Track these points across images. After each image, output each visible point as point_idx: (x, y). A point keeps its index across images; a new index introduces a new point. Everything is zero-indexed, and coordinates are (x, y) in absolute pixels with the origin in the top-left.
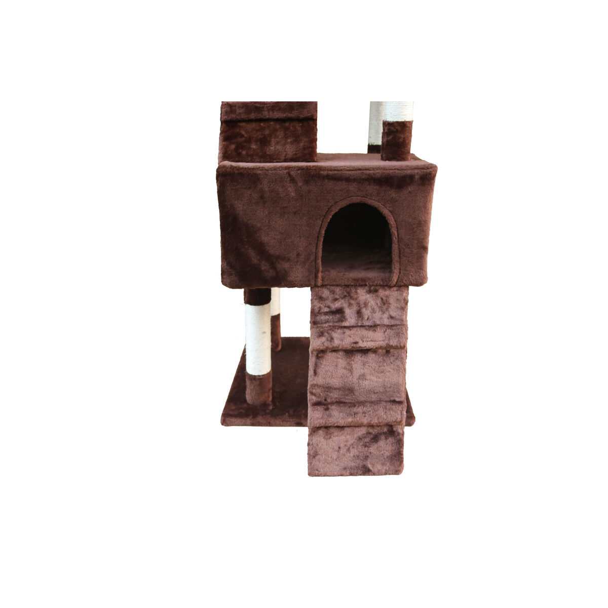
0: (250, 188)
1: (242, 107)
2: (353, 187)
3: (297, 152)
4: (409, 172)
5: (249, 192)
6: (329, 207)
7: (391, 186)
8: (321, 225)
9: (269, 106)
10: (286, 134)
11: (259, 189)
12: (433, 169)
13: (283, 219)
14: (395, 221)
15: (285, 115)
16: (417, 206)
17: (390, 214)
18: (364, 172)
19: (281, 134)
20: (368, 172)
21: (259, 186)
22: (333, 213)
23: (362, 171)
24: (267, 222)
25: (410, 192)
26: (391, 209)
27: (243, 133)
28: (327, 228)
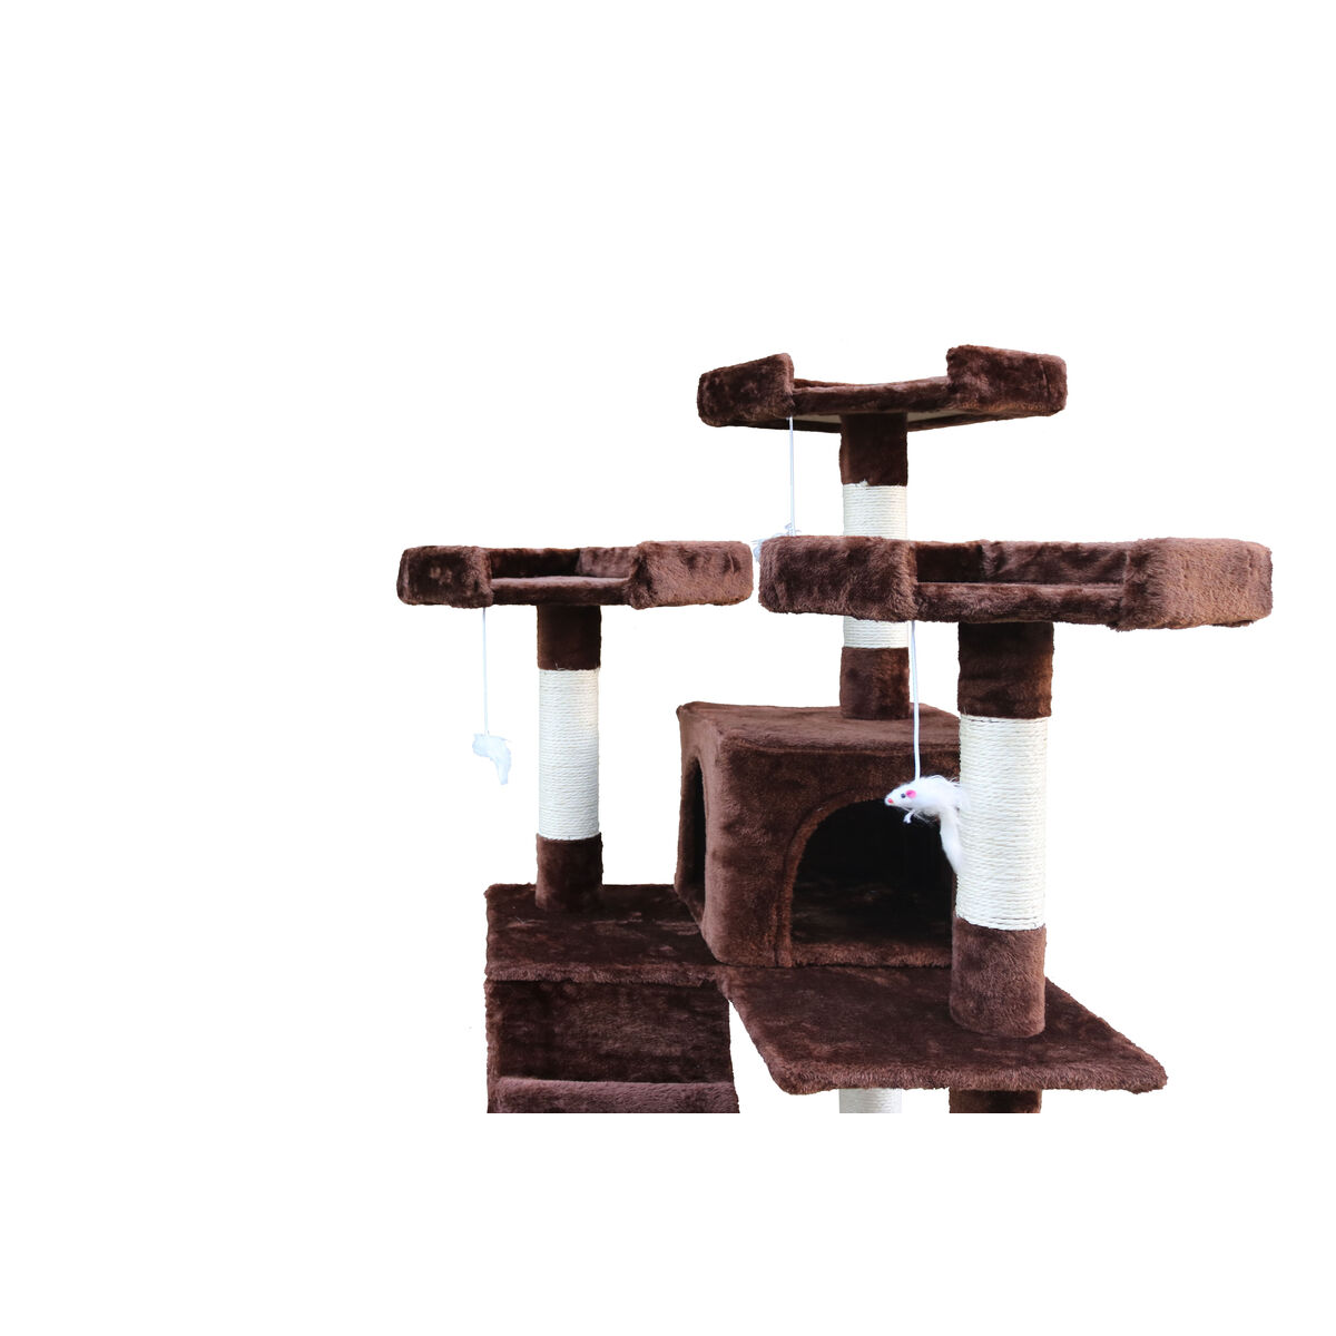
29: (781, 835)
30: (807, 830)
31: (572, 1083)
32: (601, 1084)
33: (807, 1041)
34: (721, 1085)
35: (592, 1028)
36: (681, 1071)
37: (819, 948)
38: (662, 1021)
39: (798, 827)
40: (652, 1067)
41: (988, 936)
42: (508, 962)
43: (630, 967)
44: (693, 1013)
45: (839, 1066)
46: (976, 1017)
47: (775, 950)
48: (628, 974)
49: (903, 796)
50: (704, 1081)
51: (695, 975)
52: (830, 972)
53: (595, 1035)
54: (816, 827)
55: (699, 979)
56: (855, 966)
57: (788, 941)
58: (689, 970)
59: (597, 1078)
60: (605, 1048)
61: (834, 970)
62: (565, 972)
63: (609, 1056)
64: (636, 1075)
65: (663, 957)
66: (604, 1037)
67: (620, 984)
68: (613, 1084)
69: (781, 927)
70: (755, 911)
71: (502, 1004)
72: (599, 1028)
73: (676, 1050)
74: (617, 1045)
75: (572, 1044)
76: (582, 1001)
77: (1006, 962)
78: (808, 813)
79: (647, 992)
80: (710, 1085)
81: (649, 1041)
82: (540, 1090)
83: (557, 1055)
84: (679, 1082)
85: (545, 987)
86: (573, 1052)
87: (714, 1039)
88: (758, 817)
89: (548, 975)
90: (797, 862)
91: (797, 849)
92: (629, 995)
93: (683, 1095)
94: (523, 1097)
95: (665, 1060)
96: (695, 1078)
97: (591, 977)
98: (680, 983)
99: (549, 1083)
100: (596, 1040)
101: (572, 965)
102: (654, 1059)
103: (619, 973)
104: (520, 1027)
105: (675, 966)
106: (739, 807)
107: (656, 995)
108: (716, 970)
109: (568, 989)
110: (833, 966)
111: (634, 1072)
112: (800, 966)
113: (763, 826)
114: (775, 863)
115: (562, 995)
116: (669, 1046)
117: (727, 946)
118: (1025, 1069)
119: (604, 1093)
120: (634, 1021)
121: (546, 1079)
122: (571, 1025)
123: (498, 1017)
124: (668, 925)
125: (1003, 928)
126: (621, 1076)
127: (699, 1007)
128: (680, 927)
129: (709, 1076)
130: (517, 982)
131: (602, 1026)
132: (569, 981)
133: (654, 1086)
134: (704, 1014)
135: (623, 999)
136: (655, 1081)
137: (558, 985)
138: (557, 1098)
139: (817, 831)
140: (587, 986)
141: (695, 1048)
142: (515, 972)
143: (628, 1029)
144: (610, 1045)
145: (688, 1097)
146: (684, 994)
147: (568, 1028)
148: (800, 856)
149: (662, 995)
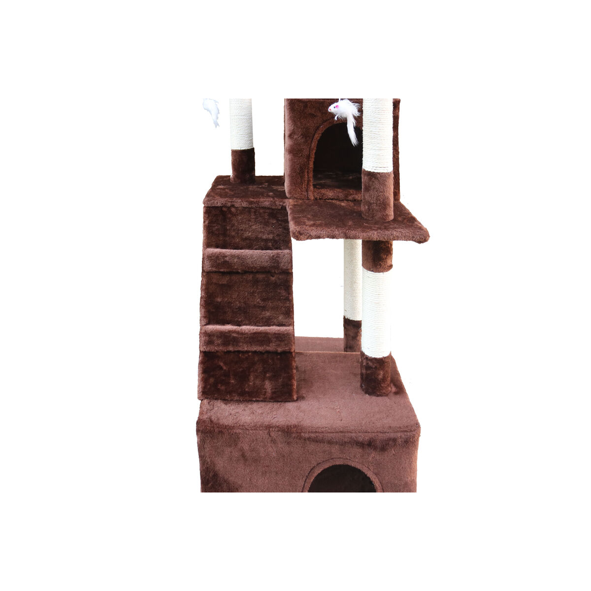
0: (230, 446)
1: (220, 337)
2: (335, 449)
3: (276, 390)
4: (392, 435)
5: (229, 450)
6: (312, 468)
7: (375, 448)
8: (304, 485)
9: (247, 337)
10: (264, 368)
11: (239, 447)
12: (416, 431)
13: (265, 478)
14: (380, 483)
15: (263, 348)
16: (403, 468)
17: (375, 476)
18: (346, 434)
19: (259, 368)
20: (350, 434)
21: (240, 445)
22: (315, 474)
23: (343, 434)
24: (248, 479)
25: (394, 455)
26: (376, 471)
27: (222, 364)
28: (310, 488)
29: (308, 138)
30: (317, 136)
31: (232, 250)
32: (243, 251)
33: (306, 220)
34: (287, 251)
35: (241, 227)
36: (272, 245)
37: (323, 191)
38: (266, 224)
39: (314, 135)
40: (262, 243)
41: (372, 175)
42: (211, 198)
43: (255, 200)
44: (278, 220)
45: (313, 228)
46: (368, 213)
47: (307, 192)
48: (254, 203)
49: (335, 108)
50: (280, 250)
51: (278, 202)
52: (327, 202)
53: (242, 230)
54: (320, 135)
55: (280, 205)
56: (336, 200)
57: (312, 188)
58: (276, 201)
59: (241, 249)
60: (245, 235)
61: (328, 201)
62: (231, 202)
63: (246, 239)
64: (256, 247)
65: (268, 196)
66: (245, 231)
67: (252, 208)
68: (247, 251)
69: (309, 181)
70: (299, 174)
71: (209, 216)
72: (243, 226)
73: (271, 236)
74: (250, 234)
75: (233, 234)
76: (238, 215)
77: (377, 187)
78: (318, 128)
79: (261, 211)
80: (282, 251)
81: (261, 232)
82: (220, 253)
83: (227, 239)
84: (271, 250)
85: (224, 209)
86: (233, 237)
87: (285, 231)
88: (300, 130)
89: (225, 204)
90: (314, 151)
91: (314, 145)
92: (255, 212)
93: (272, 255)
94: (214, 256)
95: (266, 240)
96: (277, 248)
97: (241, 204)
98: (273, 208)
99: (224, 250)
100: (242, 232)
101: (235, 199)
102: (263, 240)
103: (251, 203)
104: (214, 226)
105: (272, 199)
106: (293, 126)
107: (265, 213)
108: (286, 200)
109: (233, 210)
110: (328, 199)
111: (255, 246)
112: (316, 199)
113: (302, 135)
114: (306, 152)
115: (230, 212)
116: (268, 234)
117: (290, 190)
118: (379, 231)
119: (243, 254)
120: (256, 224)
121: (223, 249)
122: (233, 225)
123: (207, 222)
124: (275, 187)
125: (376, 171)
126: (250, 247)
127: (280, 218)
128: (279, 188)
129: (282, 248)
130: (214, 207)
131: (244, 225)
132: (233, 206)
133: (262, 251)
134: (282, 221)
135: (253, 214)
136: (262, 250)
137: (229, 208)
138: (226, 257)
139: (321, 137)
140: (240, 208)
141: (278, 235)
142: (214, 202)
143: (254, 227)
144: (247, 234)
145: (273, 256)
146: (275, 212)
147: (232, 227)
148: (315, 148)
149: (267, 212)
